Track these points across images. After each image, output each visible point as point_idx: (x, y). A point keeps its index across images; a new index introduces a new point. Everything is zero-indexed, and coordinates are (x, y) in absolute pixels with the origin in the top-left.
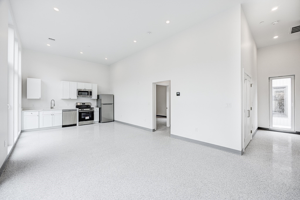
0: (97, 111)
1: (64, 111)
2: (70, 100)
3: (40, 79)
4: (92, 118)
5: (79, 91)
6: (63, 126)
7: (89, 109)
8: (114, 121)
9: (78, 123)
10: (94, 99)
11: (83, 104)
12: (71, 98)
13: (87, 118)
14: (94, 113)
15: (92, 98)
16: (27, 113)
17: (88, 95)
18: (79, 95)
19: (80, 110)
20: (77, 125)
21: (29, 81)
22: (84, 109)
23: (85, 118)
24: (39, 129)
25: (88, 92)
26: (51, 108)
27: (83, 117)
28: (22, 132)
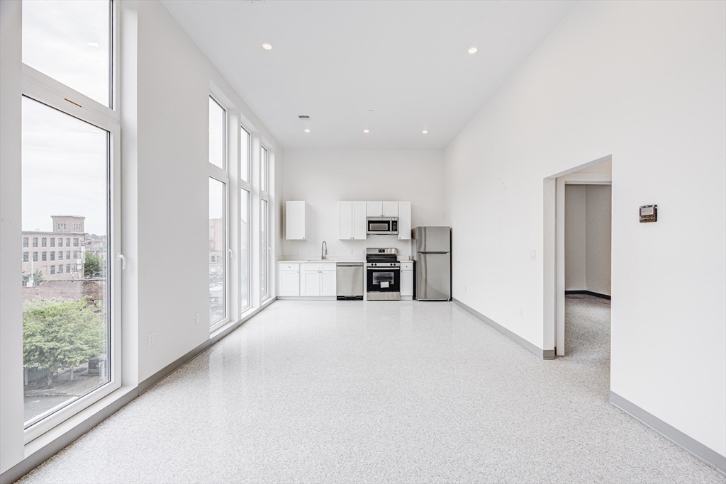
0: (407, 269)
1: (339, 265)
2: (352, 242)
3: (304, 202)
4: (395, 287)
5: (370, 222)
6: (340, 298)
7: (389, 264)
8: (451, 300)
9: (365, 294)
10: (402, 238)
11: (380, 251)
12: (355, 238)
13: (385, 284)
14: (402, 275)
15: (399, 236)
16: (284, 266)
17: (389, 230)
18: (369, 230)
19: (370, 264)
20: (365, 298)
21: (290, 206)
22: (378, 264)
23: (380, 285)
24: (300, 298)
25: (388, 222)
26: (323, 258)
27: (375, 282)
28: (277, 299)
